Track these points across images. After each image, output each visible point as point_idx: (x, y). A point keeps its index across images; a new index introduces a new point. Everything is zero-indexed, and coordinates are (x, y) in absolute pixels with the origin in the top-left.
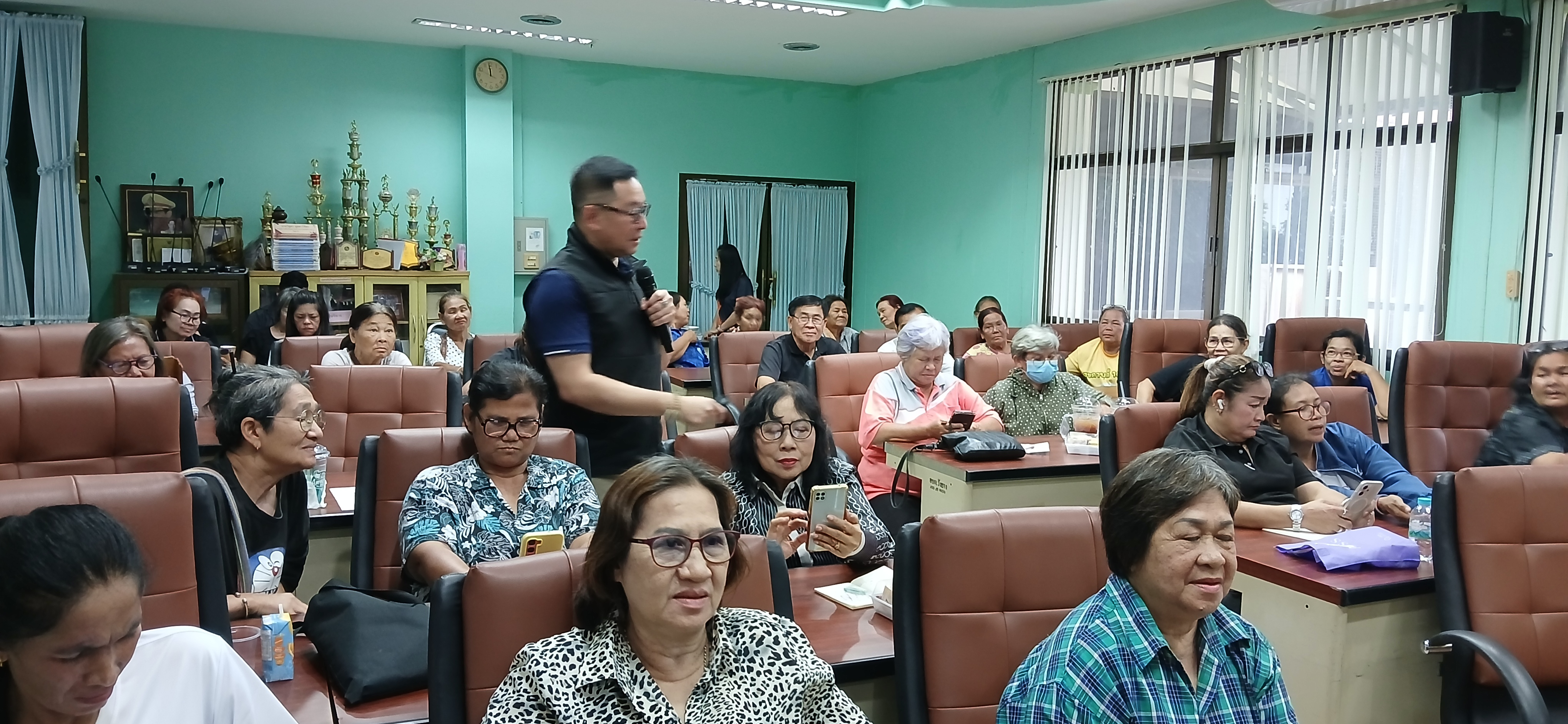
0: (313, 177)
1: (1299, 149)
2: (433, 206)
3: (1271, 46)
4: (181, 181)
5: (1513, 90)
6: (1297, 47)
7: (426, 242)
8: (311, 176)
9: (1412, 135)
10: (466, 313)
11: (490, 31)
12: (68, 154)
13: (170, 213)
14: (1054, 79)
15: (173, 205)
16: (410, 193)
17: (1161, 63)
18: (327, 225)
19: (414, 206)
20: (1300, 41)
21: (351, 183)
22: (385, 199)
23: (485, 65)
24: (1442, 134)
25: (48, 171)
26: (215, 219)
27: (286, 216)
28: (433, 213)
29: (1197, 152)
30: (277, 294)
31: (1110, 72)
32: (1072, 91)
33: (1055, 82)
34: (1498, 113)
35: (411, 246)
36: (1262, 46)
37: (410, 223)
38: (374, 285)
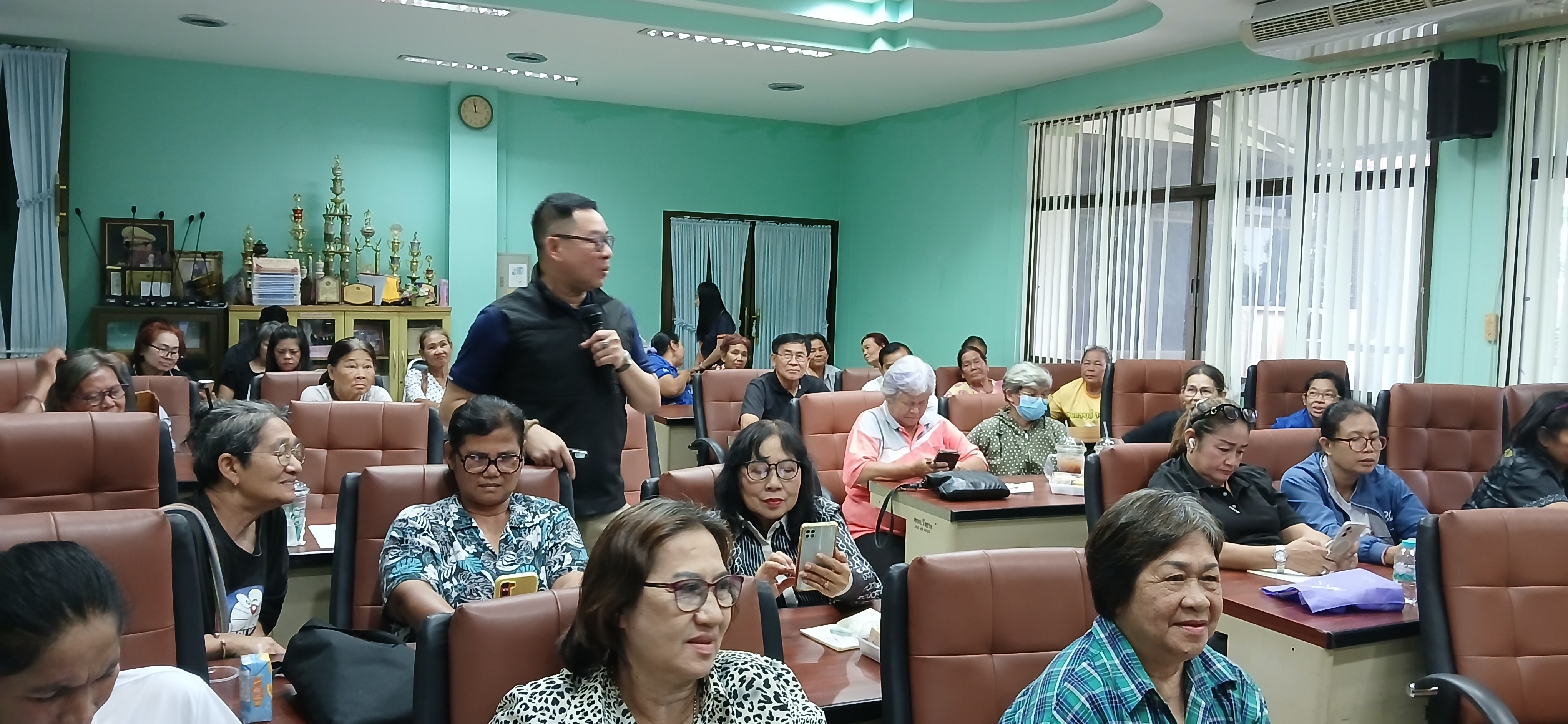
0: (295, 211)
1: (1279, 192)
2: (416, 242)
3: (1251, 91)
4: (161, 214)
5: (1490, 136)
6: (1276, 92)
7: (408, 277)
8: (294, 210)
9: (1390, 179)
10: (446, 349)
11: (476, 68)
12: (48, 187)
13: (150, 246)
14: (1036, 121)
15: (153, 238)
16: (393, 228)
17: (1142, 107)
18: (308, 259)
19: (396, 241)
20: (1280, 86)
21: (333, 218)
22: (367, 234)
23: (470, 102)
24: (1420, 179)
25: (28, 203)
26: (196, 252)
27: (267, 251)
28: (415, 248)
29: (1178, 194)
30: (257, 328)
31: (1092, 115)
32: (1054, 133)
33: (1037, 124)
34: (1475, 159)
35: (392, 282)
36: (1242, 90)
37: (392, 258)
38: (355, 320)
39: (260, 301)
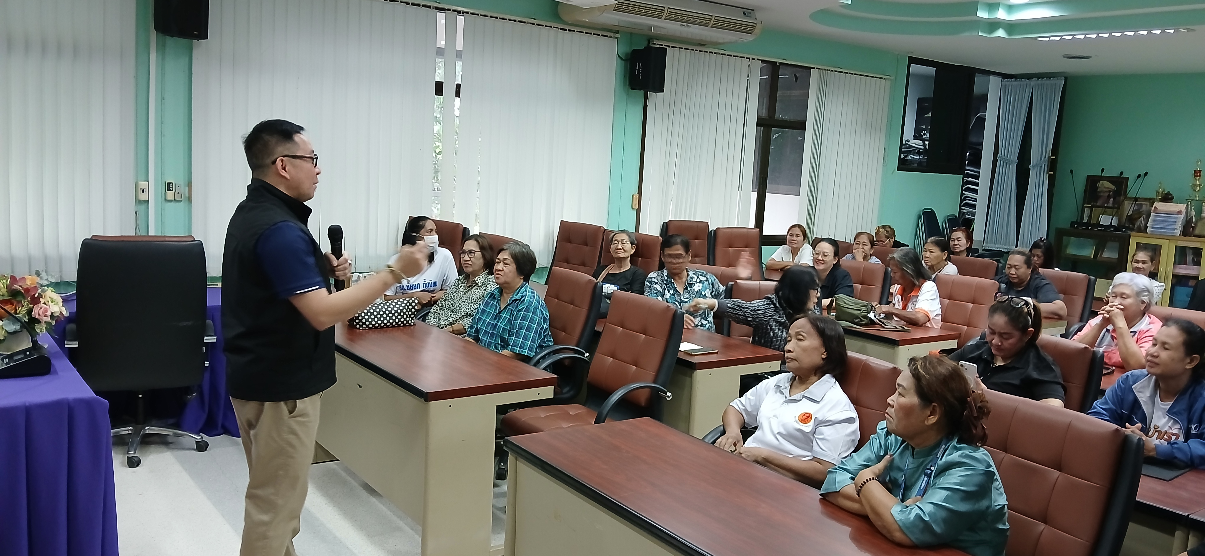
4: (1122, 173)
13: (1111, 193)
15: (1114, 188)
18: (1202, 205)
25: (1034, 166)
26: (1134, 198)
27: (1173, 198)
39: (1152, 231)
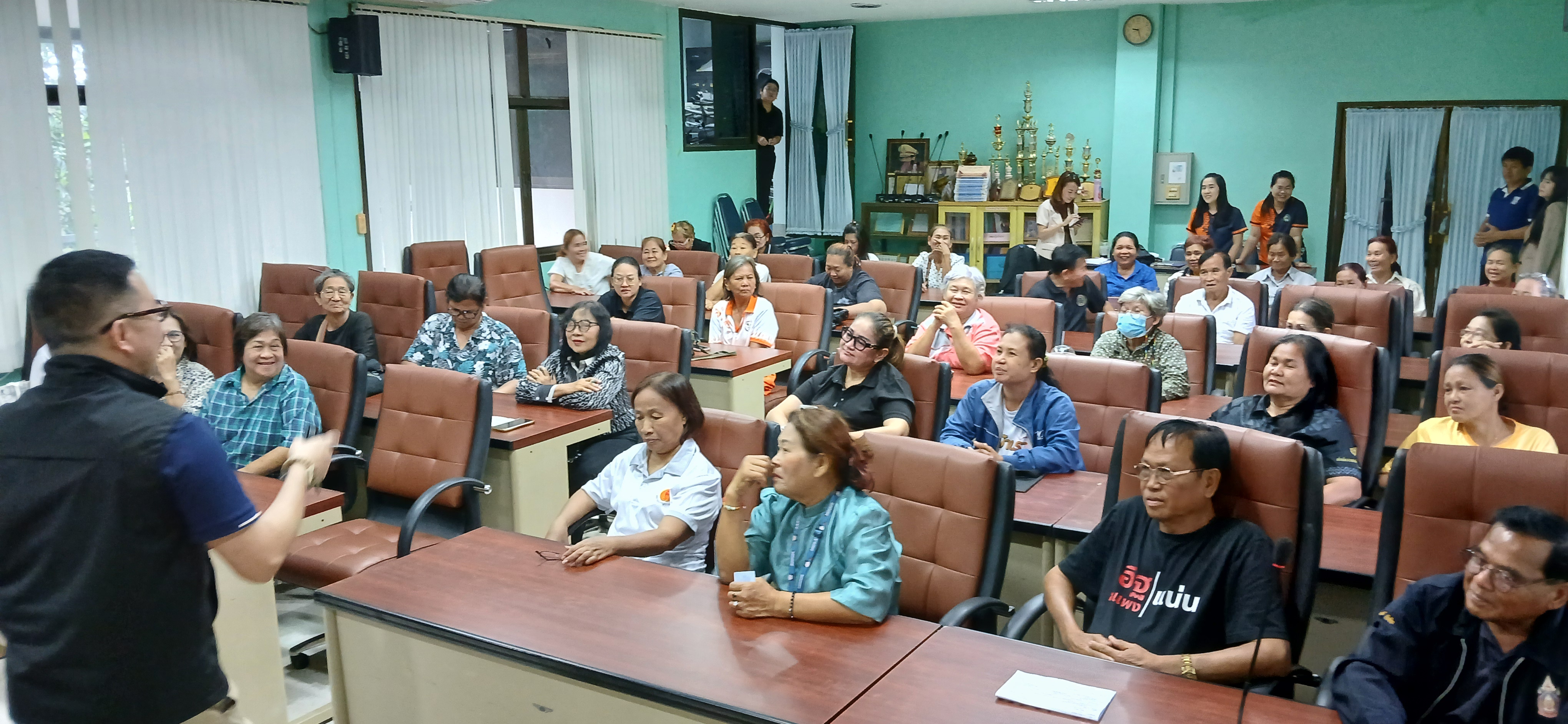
0: (996, 128)
2: (1087, 147)
4: (922, 135)
12: (843, 121)
13: (914, 158)
15: (916, 152)
16: (1067, 137)
18: (1005, 165)
19: (1069, 148)
21: (1024, 132)
22: (1050, 143)
23: (1134, 21)
25: (832, 133)
26: (937, 162)
27: (975, 160)
28: (1087, 153)
37: (1066, 162)
38: (1025, 213)
39: (959, 199)
